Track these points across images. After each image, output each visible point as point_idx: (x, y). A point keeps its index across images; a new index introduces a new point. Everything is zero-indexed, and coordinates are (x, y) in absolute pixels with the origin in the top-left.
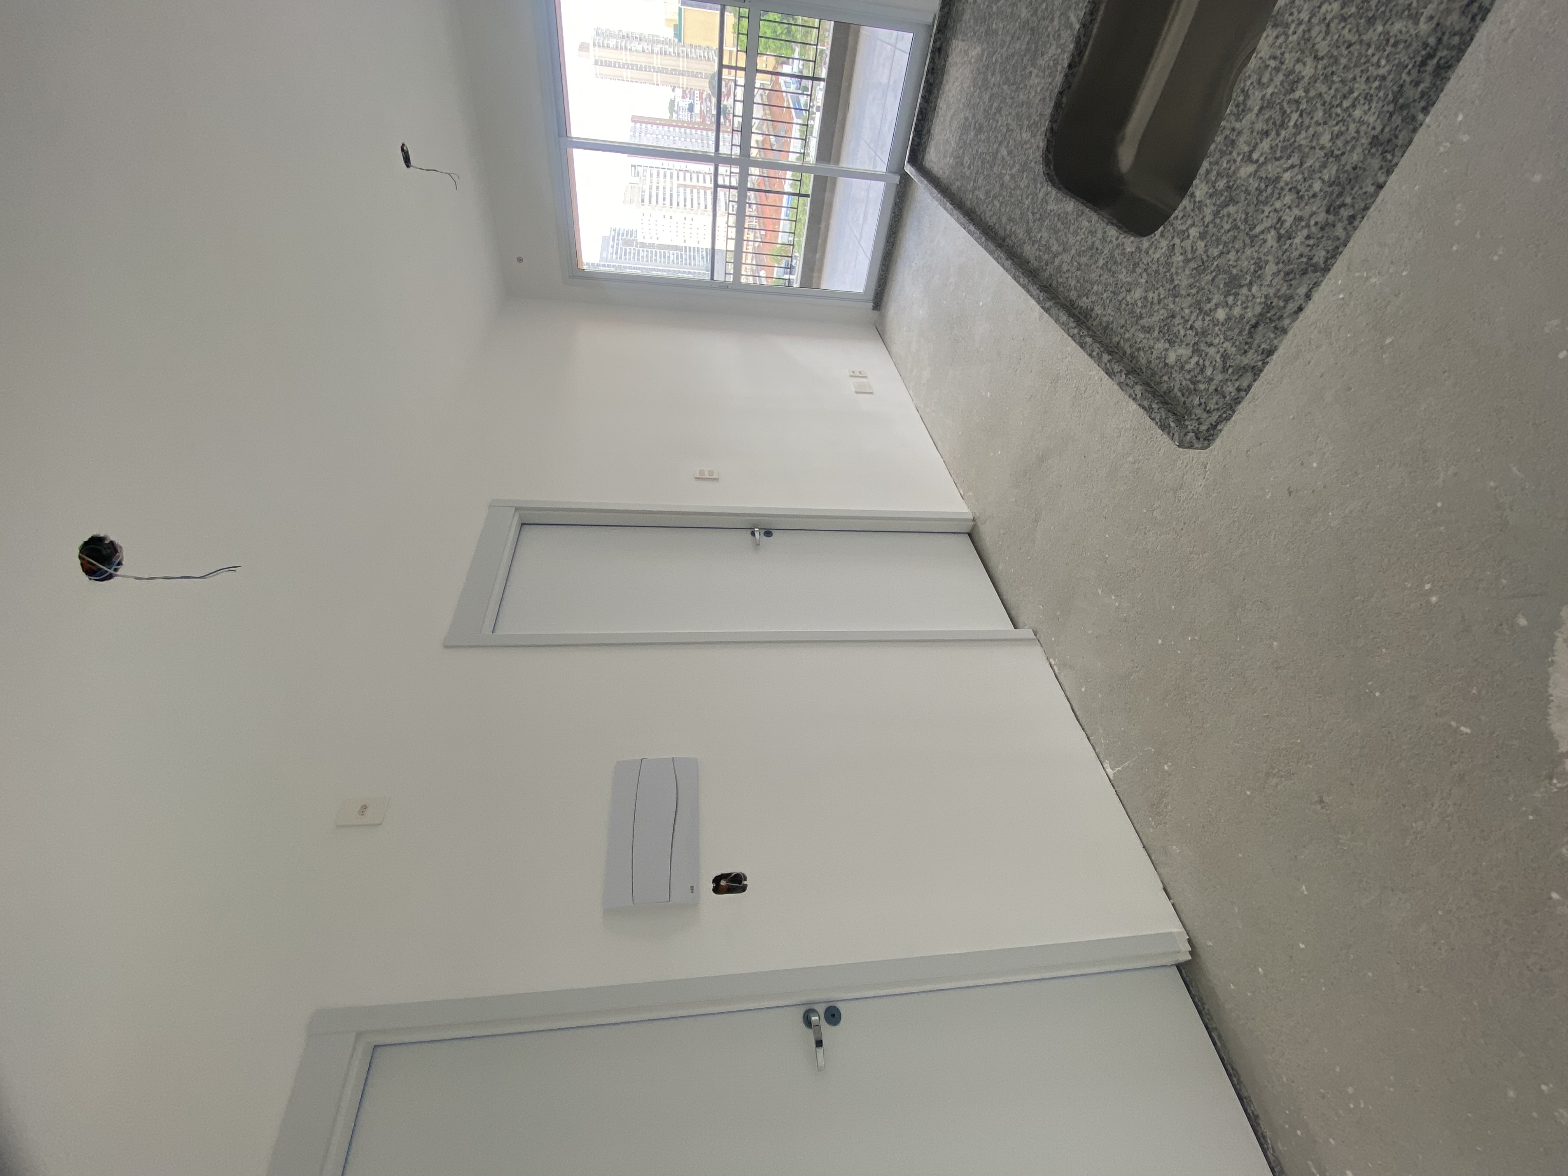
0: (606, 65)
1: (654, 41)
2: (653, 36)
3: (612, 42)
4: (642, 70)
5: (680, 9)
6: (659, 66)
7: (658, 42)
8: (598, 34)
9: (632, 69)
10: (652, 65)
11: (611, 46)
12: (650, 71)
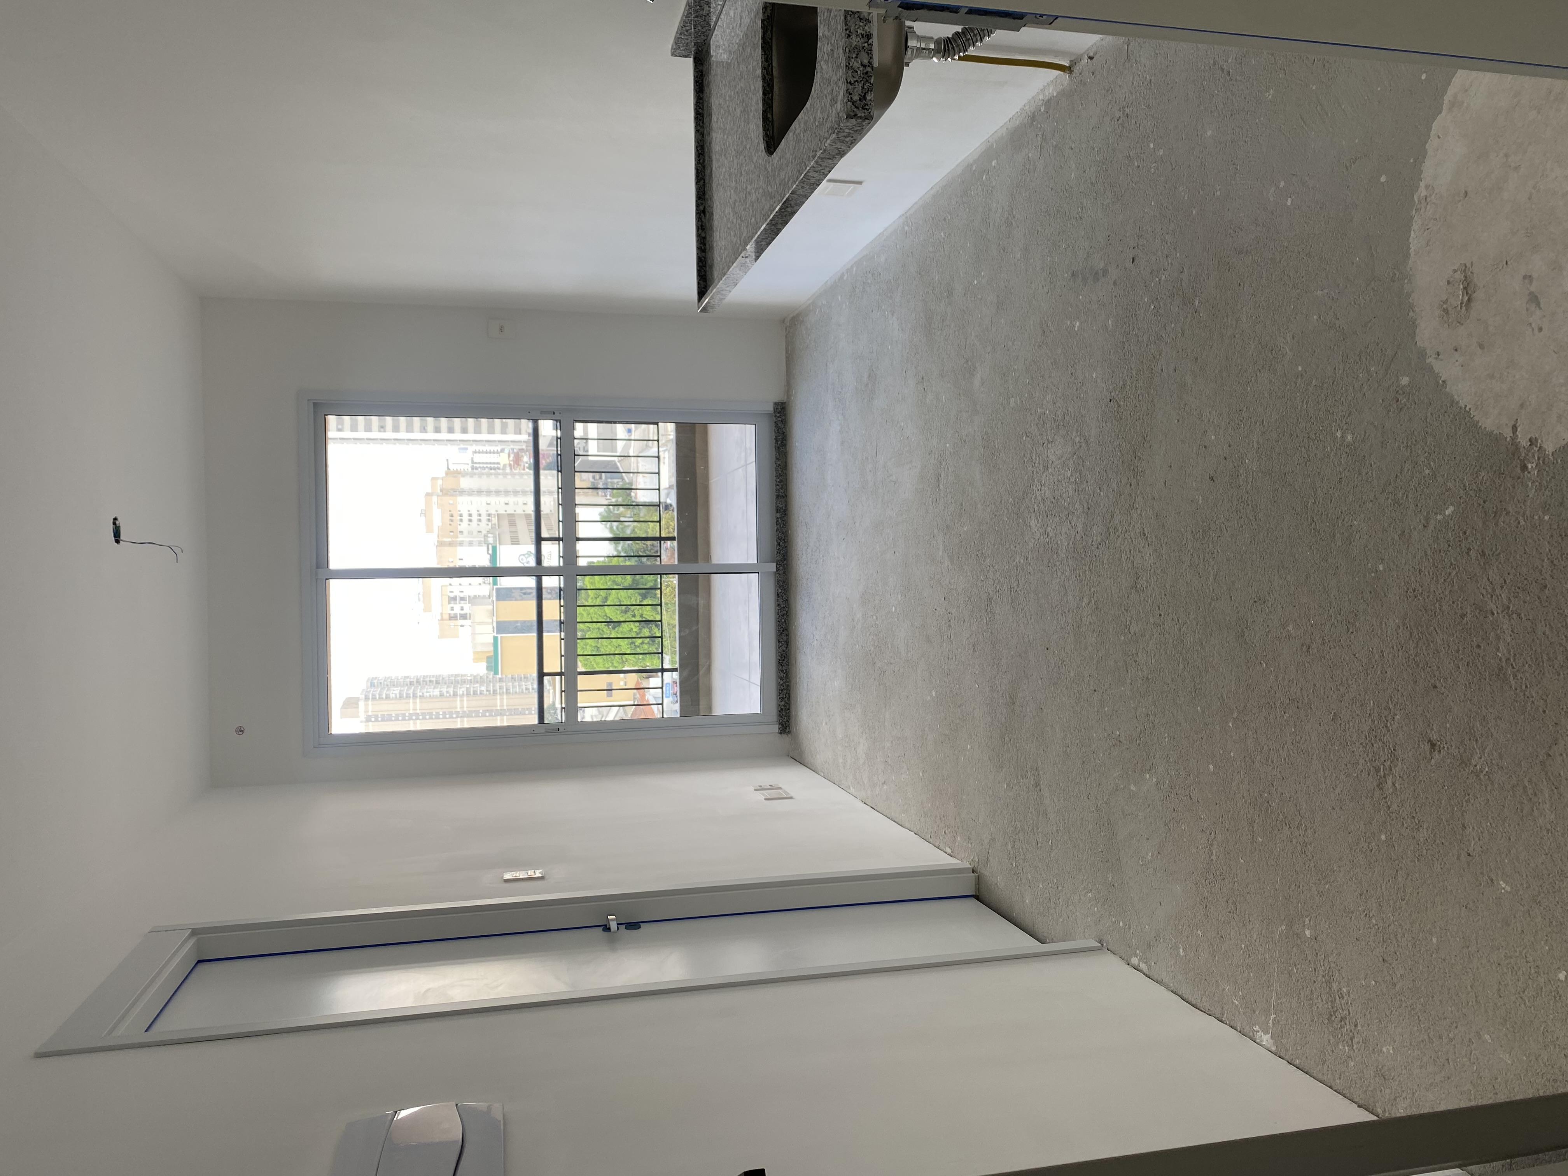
0: (383, 720)
1: (457, 681)
2: (457, 676)
3: (396, 691)
4: (439, 718)
5: (495, 639)
6: (465, 709)
7: (464, 682)
8: (372, 685)
9: (424, 718)
10: (454, 710)
11: (392, 696)
12: (451, 717)
